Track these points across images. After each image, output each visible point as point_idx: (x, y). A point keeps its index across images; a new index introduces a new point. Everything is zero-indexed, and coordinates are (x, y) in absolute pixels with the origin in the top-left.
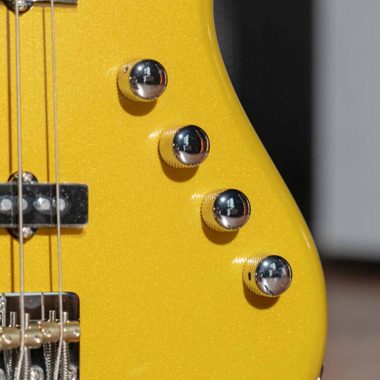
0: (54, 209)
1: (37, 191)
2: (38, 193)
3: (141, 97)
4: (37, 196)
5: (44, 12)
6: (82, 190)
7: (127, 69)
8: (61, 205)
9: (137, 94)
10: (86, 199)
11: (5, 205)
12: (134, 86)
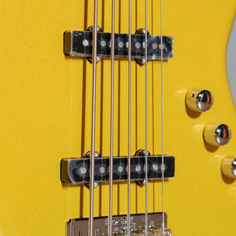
0: (159, 169)
1: (152, 161)
2: (153, 162)
3: (199, 109)
4: (152, 163)
5: (152, 64)
6: (172, 159)
7: (193, 95)
8: (163, 168)
9: (198, 107)
10: (174, 164)
11: (138, 168)
12: (197, 103)
